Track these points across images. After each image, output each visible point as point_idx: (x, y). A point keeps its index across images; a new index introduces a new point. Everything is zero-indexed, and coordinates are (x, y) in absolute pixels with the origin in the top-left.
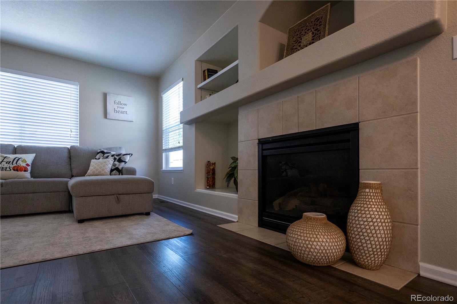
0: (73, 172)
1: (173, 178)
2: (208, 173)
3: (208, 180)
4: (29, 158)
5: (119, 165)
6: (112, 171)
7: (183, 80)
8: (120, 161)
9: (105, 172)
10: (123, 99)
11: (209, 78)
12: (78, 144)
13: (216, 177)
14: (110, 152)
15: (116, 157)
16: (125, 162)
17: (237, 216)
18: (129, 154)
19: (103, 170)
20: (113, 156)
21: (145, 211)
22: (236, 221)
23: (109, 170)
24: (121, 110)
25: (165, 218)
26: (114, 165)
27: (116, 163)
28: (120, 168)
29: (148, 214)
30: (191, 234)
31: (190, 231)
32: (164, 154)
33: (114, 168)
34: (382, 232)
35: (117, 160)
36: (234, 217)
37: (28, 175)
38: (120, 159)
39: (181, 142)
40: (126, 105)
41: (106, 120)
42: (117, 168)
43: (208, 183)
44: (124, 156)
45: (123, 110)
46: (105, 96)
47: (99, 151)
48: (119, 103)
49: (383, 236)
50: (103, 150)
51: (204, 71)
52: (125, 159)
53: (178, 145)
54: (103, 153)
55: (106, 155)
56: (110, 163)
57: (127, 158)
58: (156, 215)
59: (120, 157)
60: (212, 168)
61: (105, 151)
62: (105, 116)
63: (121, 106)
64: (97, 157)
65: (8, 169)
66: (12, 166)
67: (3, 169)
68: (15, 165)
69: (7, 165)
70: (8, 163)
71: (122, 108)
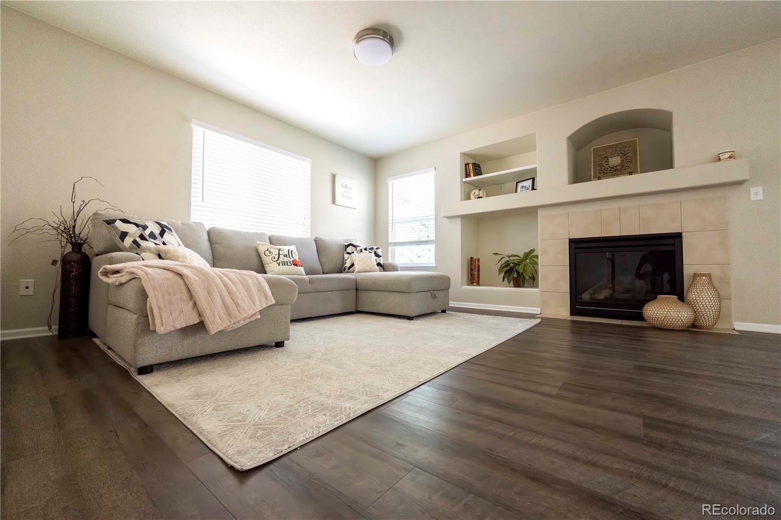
3: (472, 277)
5: (380, 260)
7: (435, 169)
10: (349, 182)
11: (474, 176)
15: (370, 251)
16: (383, 257)
17: (538, 309)
20: (366, 249)
22: (538, 313)
23: (375, 265)
24: (347, 194)
26: (375, 260)
32: (390, 248)
37: (303, 270)
38: (376, 253)
39: (432, 236)
40: (350, 188)
41: (334, 205)
42: (379, 263)
43: (472, 280)
45: (349, 195)
46: (334, 177)
47: (346, 243)
48: (346, 187)
50: (350, 242)
51: (467, 164)
54: (353, 245)
56: (373, 257)
59: (374, 251)
60: (476, 264)
62: (334, 202)
63: (347, 190)
65: (289, 264)
66: (291, 260)
67: (284, 263)
68: (292, 259)
69: (286, 259)
70: (285, 256)
71: (349, 192)
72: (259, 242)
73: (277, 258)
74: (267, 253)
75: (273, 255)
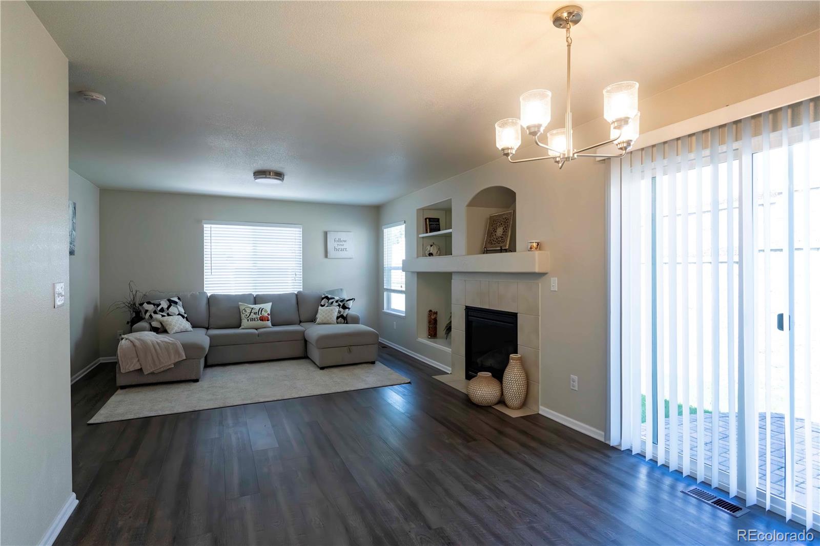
0: (301, 317)
1: (395, 323)
2: (430, 322)
3: (429, 330)
4: (268, 307)
5: (344, 312)
6: (338, 318)
7: (405, 222)
8: (344, 307)
9: (332, 321)
10: (343, 236)
11: (430, 232)
12: (302, 290)
13: (438, 326)
14: (333, 297)
15: (340, 303)
16: (349, 308)
17: (450, 369)
18: (352, 300)
19: (331, 318)
20: (337, 302)
21: (370, 361)
22: (450, 373)
23: (335, 318)
24: (340, 247)
25: (389, 367)
26: (339, 312)
27: (341, 309)
28: (345, 315)
29: (373, 363)
30: (409, 383)
31: (409, 381)
32: (385, 293)
33: (339, 315)
34: (516, 386)
35: (341, 307)
36: (448, 369)
37: (269, 323)
38: (344, 305)
39: (404, 286)
40: (345, 241)
41: (326, 260)
42: (342, 315)
43: (429, 332)
44: (348, 302)
45: (343, 247)
46: (326, 234)
47: (323, 296)
48: (339, 240)
49: (516, 389)
50: (327, 295)
51: (426, 219)
52: (349, 305)
53: (400, 289)
54: (327, 298)
55: (331, 301)
56: (335, 310)
57: (350, 304)
58: (380, 364)
59: (344, 303)
60: (433, 317)
61: (329, 296)
62: (326, 256)
63: (341, 243)
64: (322, 303)
65: (256, 320)
66: (259, 317)
67: (252, 320)
68: (260, 315)
69: (254, 316)
70: (255, 313)
71: (343, 245)
72: (240, 303)
73: (248, 316)
74: (244, 311)
75: (247, 314)
